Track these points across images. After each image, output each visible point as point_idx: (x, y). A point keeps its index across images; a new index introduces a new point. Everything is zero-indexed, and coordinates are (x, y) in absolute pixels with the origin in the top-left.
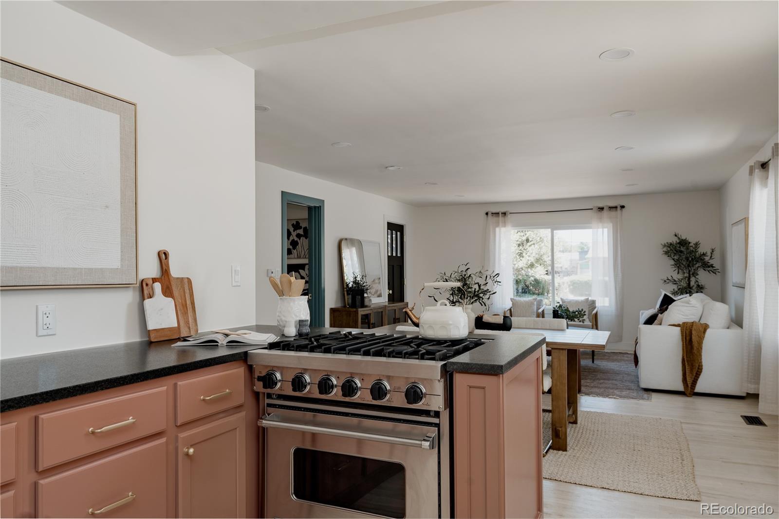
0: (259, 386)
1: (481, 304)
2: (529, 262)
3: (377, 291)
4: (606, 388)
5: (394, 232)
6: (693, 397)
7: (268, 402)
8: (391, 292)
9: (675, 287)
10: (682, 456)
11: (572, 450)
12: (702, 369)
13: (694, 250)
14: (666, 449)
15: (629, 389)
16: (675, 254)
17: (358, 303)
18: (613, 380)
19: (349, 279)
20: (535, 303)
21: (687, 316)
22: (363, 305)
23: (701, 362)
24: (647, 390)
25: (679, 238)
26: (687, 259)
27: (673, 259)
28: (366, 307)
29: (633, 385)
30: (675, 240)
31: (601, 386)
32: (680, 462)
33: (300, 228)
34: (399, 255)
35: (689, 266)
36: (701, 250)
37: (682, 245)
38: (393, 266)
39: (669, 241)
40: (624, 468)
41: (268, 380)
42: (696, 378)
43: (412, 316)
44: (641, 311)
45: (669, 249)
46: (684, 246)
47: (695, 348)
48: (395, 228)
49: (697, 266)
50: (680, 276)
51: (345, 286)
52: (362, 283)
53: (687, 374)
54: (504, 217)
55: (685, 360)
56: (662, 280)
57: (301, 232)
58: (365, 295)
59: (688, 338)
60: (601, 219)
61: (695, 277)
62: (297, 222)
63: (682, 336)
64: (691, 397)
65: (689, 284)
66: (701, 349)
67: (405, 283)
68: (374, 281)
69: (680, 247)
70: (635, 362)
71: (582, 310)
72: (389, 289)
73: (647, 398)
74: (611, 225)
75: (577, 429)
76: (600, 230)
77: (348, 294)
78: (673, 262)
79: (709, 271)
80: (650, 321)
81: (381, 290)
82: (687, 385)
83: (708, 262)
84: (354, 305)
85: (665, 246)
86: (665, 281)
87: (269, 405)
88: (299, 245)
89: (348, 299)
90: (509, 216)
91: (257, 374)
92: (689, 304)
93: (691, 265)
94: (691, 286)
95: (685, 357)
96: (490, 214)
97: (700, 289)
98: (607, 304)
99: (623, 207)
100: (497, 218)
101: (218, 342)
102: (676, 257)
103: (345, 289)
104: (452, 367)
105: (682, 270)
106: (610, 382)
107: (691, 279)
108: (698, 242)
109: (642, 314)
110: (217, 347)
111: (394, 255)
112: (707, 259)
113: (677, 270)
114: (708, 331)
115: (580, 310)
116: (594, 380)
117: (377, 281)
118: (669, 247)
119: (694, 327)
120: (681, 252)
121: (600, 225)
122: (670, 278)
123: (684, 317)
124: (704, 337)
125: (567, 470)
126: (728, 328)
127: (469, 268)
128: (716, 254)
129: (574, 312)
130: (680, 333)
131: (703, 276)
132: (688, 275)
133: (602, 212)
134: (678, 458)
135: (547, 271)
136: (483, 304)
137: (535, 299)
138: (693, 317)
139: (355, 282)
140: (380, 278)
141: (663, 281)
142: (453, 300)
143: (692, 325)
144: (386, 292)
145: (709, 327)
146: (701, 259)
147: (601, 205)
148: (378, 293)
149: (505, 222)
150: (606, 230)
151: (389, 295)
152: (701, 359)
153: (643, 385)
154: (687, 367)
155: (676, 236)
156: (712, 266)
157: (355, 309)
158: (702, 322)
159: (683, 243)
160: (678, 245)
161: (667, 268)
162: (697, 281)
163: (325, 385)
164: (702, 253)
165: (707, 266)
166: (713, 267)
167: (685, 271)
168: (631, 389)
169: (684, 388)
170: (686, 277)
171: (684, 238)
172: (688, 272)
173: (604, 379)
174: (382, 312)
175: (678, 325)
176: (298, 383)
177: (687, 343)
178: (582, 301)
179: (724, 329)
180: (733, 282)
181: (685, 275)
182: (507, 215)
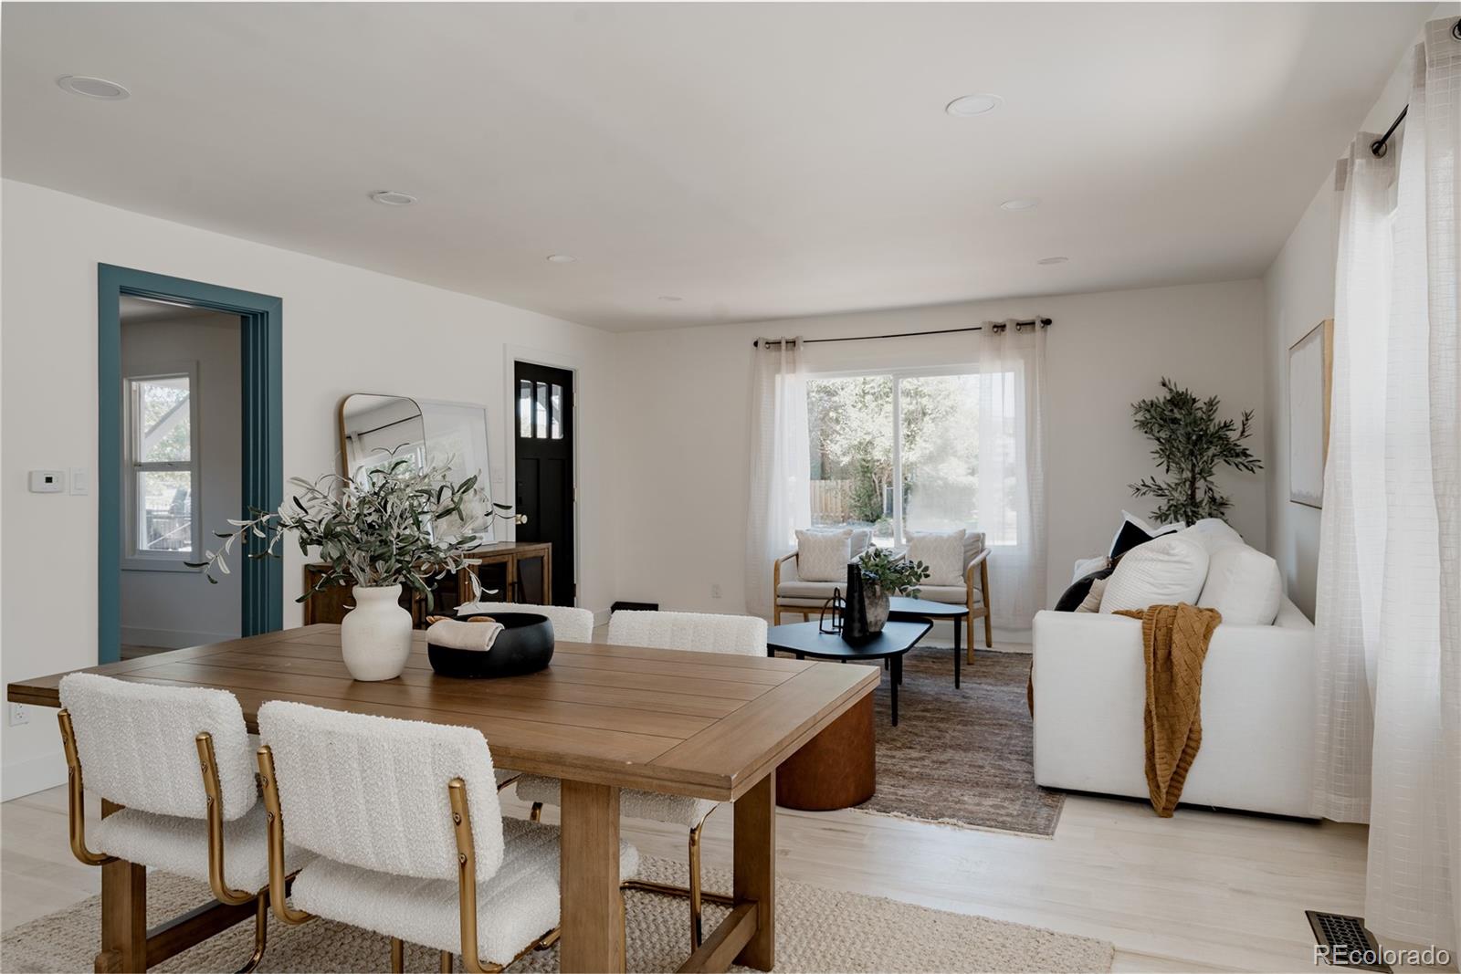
4: (951, 782)
5: (539, 384)
6: (1176, 815)
8: (526, 519)
9: (1163, 502)
12: (1198, 741)
13: (1204, 417)
15: (1008, 786)
16: (1161, 426)
20: (849, 541)
21: (1164, 586)
23: (1197, 722)
24: (1052, 792)
25: (1170, 390)
26: (1189, 438)
27: (1158, 439)
30: (1162, 395)
34: (556, 435)
35: (1192, 453)
36: (1220, 417)
37: (1176, 406)
38: (537, 460)
39: (1151, 398)
42: (1182, 765)
45: (1148, 416)
46: (1181, 409)
47: (1180, 683)
48: (545, 377)
49: (1210, 453)
50: (1172, 478)
53: (1157, 755)
54: (793, 350)
55: (1154, 713)
56: (1130, 486)
59: (1161, 653)
60: (998, 352)
61: (1206, 480)
63: (1146, 646)
64: (1168, 815)
65: (1193, 496)
66: (1198, 684)
69: (1172, 411)
72: (520, 512)
73: (1043, 823)
74: (1020, 364)
76: (997, 376)
78: (1155, 446)
79: (1237, 466)
80: (1072, 599)
82: (1160, 785)
83: (1235, 445)
85: (1139, 409)
86: (1138, 489)
90: (802, 348)
92: (1168, 554)
93: (1197, 452)
94: (1198, 501)
95: (1153, 707)
96: (761, 345)
97: (1218, 507)
99: (1047, 322)
100: (778, 353)
102: (1163, 435)
105: (1177, 463)
107: (1197, 485)
108: (1215, 398)
111: (540, 437)
112: (1233, 436)
113: (1165, 463)
114: (1219, 633)
118: (1149, 411)
119: (1180, 621)
120: (1175, 421)
121: (998, 364)
122: (1149, 482)
123: (1155, 590)
124: (1204, 651)
126: (1273, 624)
128: (1254, 426)
130: (1141, 636)
131: (1224, 479)
132: (1189, 475)
133: (1003, 333)
137: (849, 533)
138: (1180, 590)
141: (1134, 490)
143: (1175, 616)
145: (1220, 622)
146: (1220, 438)
147: (1000, 320)
149: (794, 362)
150: (1010, 376)
151: (520, 525)
152: (1197, 713)
153: (1043, 778)
154: (1156, 736)
155: (1164, 385)
156: (1244, 453)
158: (1202, 605)
159: (1180, 401)
160: (1169, 407)
162: (1210, 489)
164: (1222, 425)
165: (1233, 453)
166: (1246, 455)
167: (1183, 466)
168: (1010, 789)
169: (1151, 791)
170: (1186, 480)
171: (1181, 389)
172: (1190, 467)
175: (1136, 615)
177: (1158, 667)
178: (949, 537)
179: (1267, 624)
180: (1294, 490)
181: (1184, 476)
182: (799, 348)
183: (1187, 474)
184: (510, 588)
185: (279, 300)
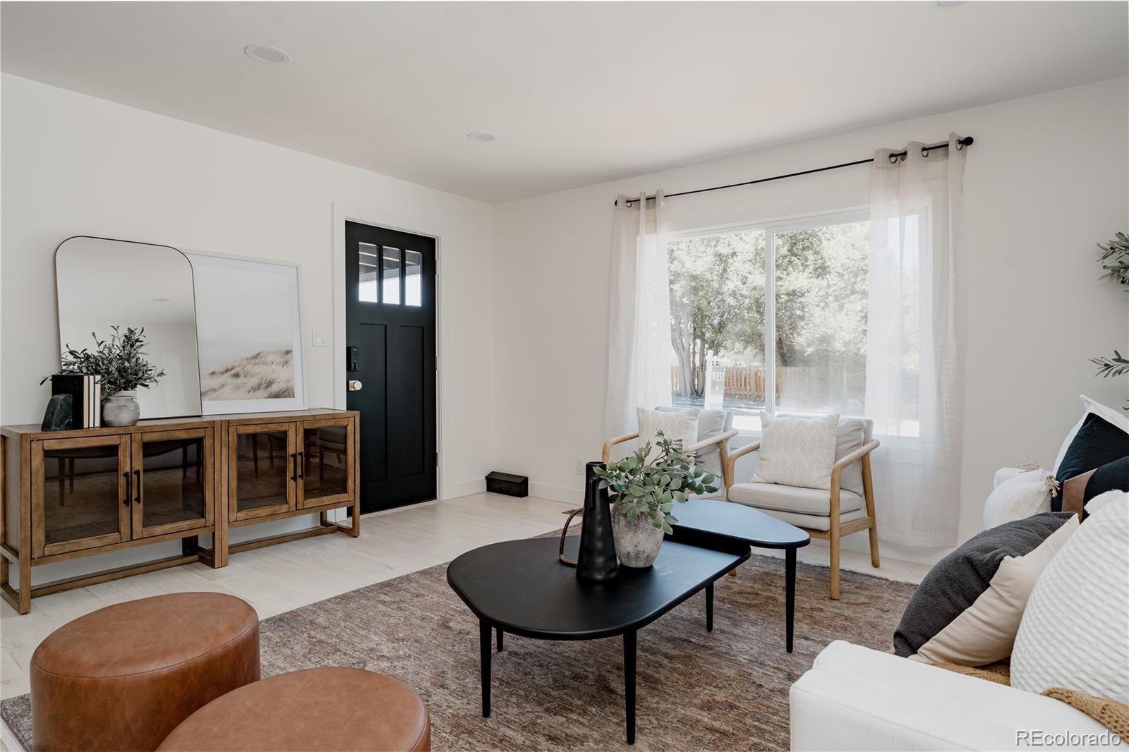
5: (391, 249)
34: (413, 303)
48: (402, 243)
54: (653, 207)
60: (898, 190)
68: (258, 356)
74: (926, 202)
81: (290, 381)
86: (1107, 366)
90: (662, 203)
96: (622, 204)
99: (968, 141)
100: (637, 212)
121: (896, 204)
133: (904, 163)
140: (287, 352)
147: (899, 148)
148: (275, 387)
149: (655, 221)
150: (912, 222)
178: (816, 423)
182: (659, 204)
184: (292, 460)
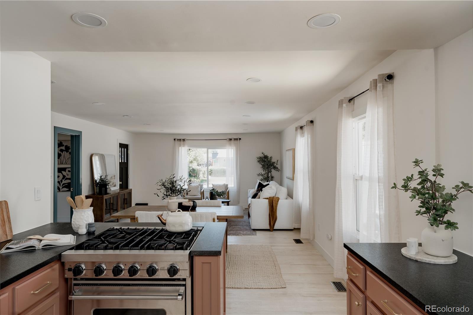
0: (69, 275)
1: (182, 196)
2: (191, 160)
3: (113, 183)
4: (237, 230)
5: (123, 148)
6: (273, 231)
7: (74, 283)
8: (121, 183)
9: (262, 177)
10: (275, 264)
11: (228, 268)
12: (277, 218)
13: (270, 160)
14: (268, 261)
15: (246, 230)
16: (262, 162)
17: (103, 192)
18: (239, 225)
19: (97, 177)
20: (200, 187)
21: (271, 194)
22: (106, 193)
23: (276, 215)
24: (254, 230)
25: (264, 155)
26: (267, 164)
28: (108, 194)
29: (248, 227)
30: (262, 156)
31: (234, 229)
32: (275, 268)
33: (63, 146)
34: (125, 161)
35: (268, 168)
36: (273, 160)
38: (122, 168)
39: (260, 156)
40: (252, 275)
41: (77, 270)
42: (275, 223)
43: (162, 219)
44: (249, 190)
45: (260, 160)
46: (266, 159)
47: (274, 209)
48: (124, 147)
49: (271, 167)
50: (264, 172)
51: (95, 182)
52: (105, 180)
53: (271, 221)
54: (184, 141)
55: (270, 215)
56: (257, 174)
57: (63, 148)
58: (107, 187)
59: (271, 205)
60: (230, 145)
61: (270, 173)
62: (60, 142)
63: (269, 204)
64: (272, 231)
65: (268, 176)
66: (277, 209)
67: (129, 177)
68: (112, 177)
70: (248, 216)
71: (224, 191)
72: (120, 181)
73: (255, 234)
74: (235, 147)
75: (228, 255)
76: (230, 150)
77: (96, 186)
78: (261, 166)
79: (276, 170)
80: (254, 196)
81: (115, 183)
82: (271, 227)
83: (276, 166)
84: (100, 193)
85: (258, 158)
87: (75, 285)
88: (62, 156)
89: (96, 189)
90: (186, 141)
91: (67, 267)
92: (271, 188)
93: (269, 167)
95: (270, 213)
96: (176, 140)
97: (273, 178)
98: (233, 186)
99: (240, 139)
100: (180, 142)
101: (36, 247)
102: (263, 164)
103: (95, 184)
104: (194, 254)
105: (265, 170)
106: (237, 227)
108: (272, 156)
109: (249, 191)
110: (35, 250)
111: (123, 162)
112: (275, 164)
113: (263, 169)
114: (279, 201)
115: (223, 191)
116: (230, 226)
117: (113, 178)
120: (265, 161)
121: (230, 147)
122: (260, 173)
123: (269, 194)
124: (278, 204)
125: (228, 281)
126: (286, 199)
127: (175, 177)
128: (279, 163)
129: (220, 193)
130: (268, 202)
131: (274, 173)
133: (231, 141)
134: (273, 266)
135: (198, 164)
136: (183, 196)
137: (200, 185)
138: (272, 194)
139: (101, 180)
140: (115, 176)
142: (166, 194)
143: (273, 198)
144: (118, 183)
145: (279, 199)
146: (273, 165)
147: (230, 138)
148: (114, 184)
149: (184, 144)
150: (232, 150)
151: (120, 184)
153: (253, 228)
154: (271, 218)
155: (263, 153)
156: (277, 168)
157: (101, 196)
158: (276, 196)
159: (266, 157)
160: (264, 158)
161: (259, 169)
162: (271, 175)
163: (117, 270)
164: (273, 162)
165: (275, 168)
168: (248, 230)
169: (270, 228)
171: (266, 155)
172: (267, 170)
173: (235, 225)
174: (117, 196)
175: (267, 199)
176: (98, 271)
177: (271, 207)
178: (222, 185)
179: (285, 199)
180: (287, 176)
181: (266, 172)
183: (267, 172)
185: (81, 132)
